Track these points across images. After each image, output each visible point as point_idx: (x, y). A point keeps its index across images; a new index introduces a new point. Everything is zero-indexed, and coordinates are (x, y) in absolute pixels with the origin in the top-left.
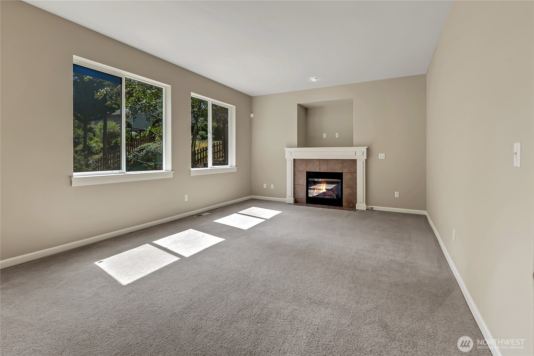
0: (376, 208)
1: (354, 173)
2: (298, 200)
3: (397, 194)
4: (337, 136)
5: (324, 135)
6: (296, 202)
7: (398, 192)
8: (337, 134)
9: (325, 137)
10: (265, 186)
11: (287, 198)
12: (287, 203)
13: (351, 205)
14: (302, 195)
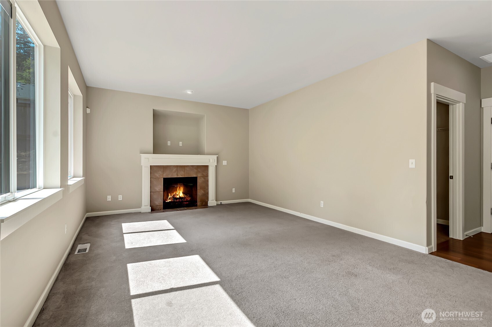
0: (224, 202)
1: (206, 176)
2: (155, 207)
3: (234, 190)
4: (181, 145)
5: (168, 143)
6: (153, 210)
7: (234, 189)
8: (181, 143)
9: (170, 145)
10: (109, 198)
11: (143, 207)
12: (142, 213)
13: (204, 203)
14: (159, 202)
